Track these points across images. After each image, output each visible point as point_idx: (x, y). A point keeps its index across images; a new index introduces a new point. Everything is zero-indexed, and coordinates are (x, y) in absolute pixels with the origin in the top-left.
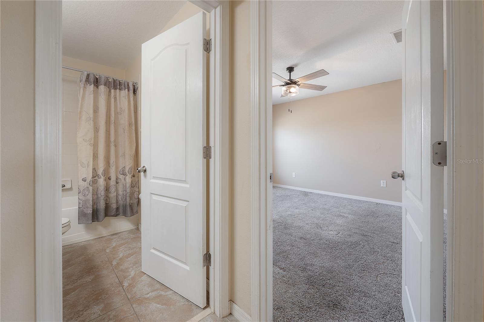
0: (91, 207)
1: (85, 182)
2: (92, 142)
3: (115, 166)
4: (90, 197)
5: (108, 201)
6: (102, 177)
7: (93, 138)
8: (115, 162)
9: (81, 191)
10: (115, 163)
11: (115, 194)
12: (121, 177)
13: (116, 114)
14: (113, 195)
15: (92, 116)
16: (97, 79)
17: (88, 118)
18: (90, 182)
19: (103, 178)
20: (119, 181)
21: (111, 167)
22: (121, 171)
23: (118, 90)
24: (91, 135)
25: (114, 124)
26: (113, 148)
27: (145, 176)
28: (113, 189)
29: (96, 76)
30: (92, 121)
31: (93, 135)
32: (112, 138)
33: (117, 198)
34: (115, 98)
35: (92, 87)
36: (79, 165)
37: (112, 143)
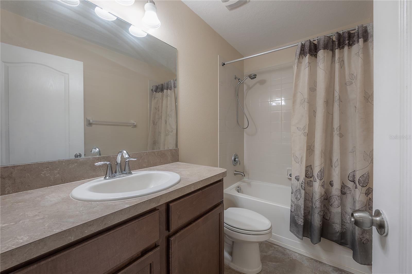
0: (303, 217)
1: (298, 181)
2: (306, 131)
3: (339, 166)
4: (301, 203)
5: (329, 216)
6: (318, 180)
7: (307, 124)
8: (339, 160)
9: (294, 191)
10: (339, 163)
11: (339, 210)
12: (350, 185)
13: (344, 85)
14: (336, 210)
15: (306, 96)
16: (315, 45)
17: (303, 100)
18: (302, 183)
19: (319, 183)
20: (346, 190)
21: (333, 166)
22: (350, 176)
23: (346, 48)
24: (305, 121)
25: (338, 101)
26: (336, 139)
27: (384, 244)
28: (336, 202)
29: (313, 42)
30: (306, 103)
31: (308, 121)
32: (336, 124)
33: (342, 217)
34: (342, 62)
35: (307, 59)
36: (293, 159)
37: (336, 131)
